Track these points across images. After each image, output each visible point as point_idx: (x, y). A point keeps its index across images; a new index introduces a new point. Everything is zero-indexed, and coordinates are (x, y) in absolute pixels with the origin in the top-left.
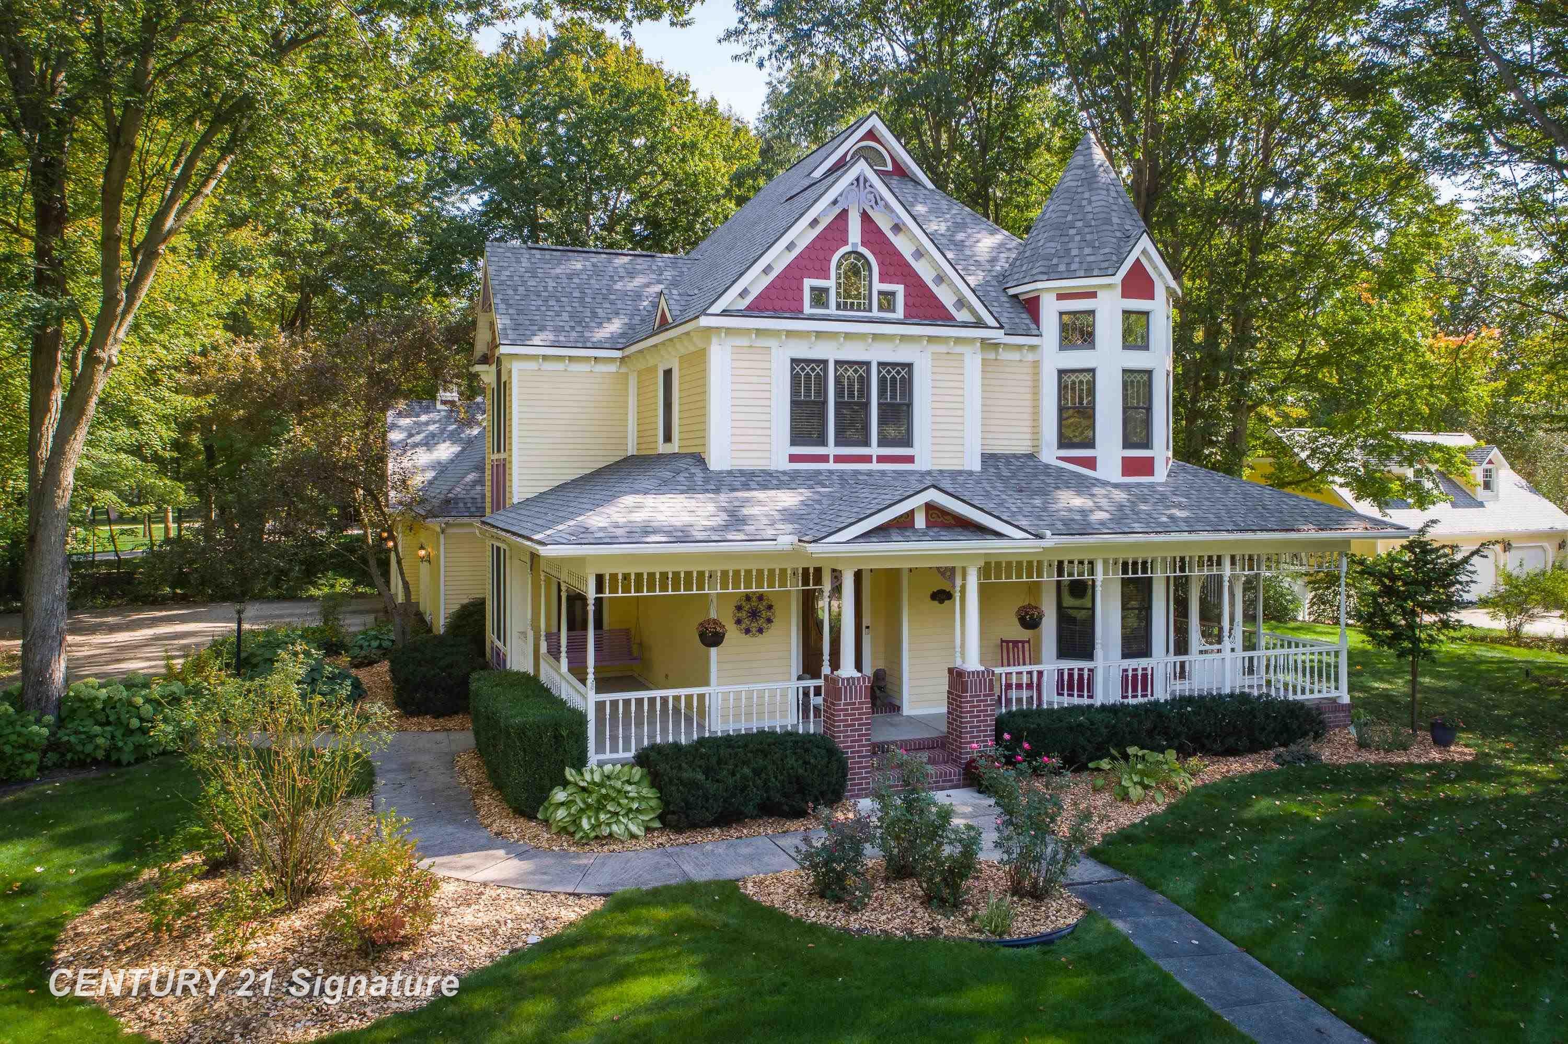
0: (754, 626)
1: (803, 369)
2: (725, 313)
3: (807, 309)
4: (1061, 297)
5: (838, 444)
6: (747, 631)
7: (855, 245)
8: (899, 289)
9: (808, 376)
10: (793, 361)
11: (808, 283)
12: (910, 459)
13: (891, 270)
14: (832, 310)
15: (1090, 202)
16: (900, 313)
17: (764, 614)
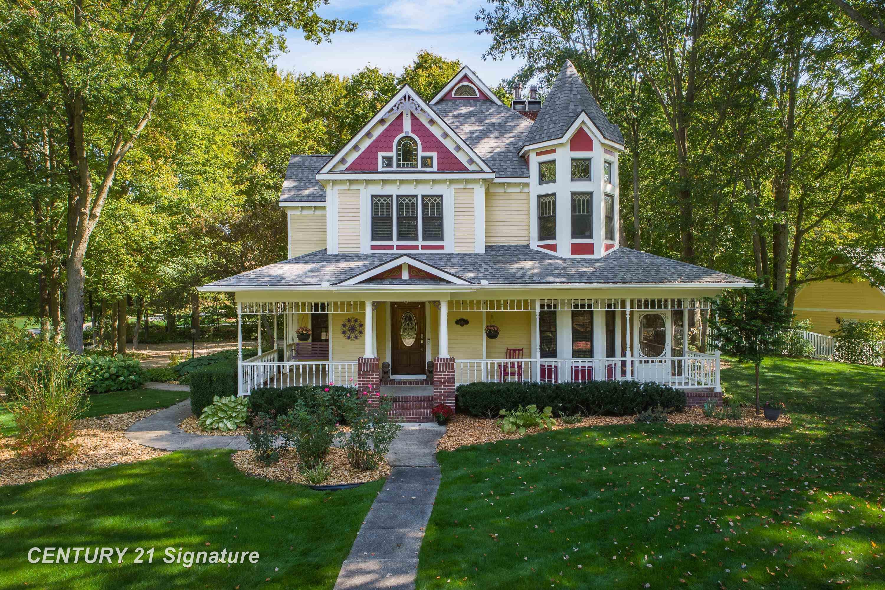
0: (353, 335)
1: (379, 200)
2: (330, 172)
3: (380, 168)
4: (538, 154)
5: (398, 239)
6: (349, 338)
7: (407, 132)
8: (434, 155)
9: (382, 204)
10: (373, 196)
11: (380, 155)
12: (442, 247)
13: (429, 145)
14: (395, 168)
15: (559, 98)
16: (435, 168)
17: (358, 329)
